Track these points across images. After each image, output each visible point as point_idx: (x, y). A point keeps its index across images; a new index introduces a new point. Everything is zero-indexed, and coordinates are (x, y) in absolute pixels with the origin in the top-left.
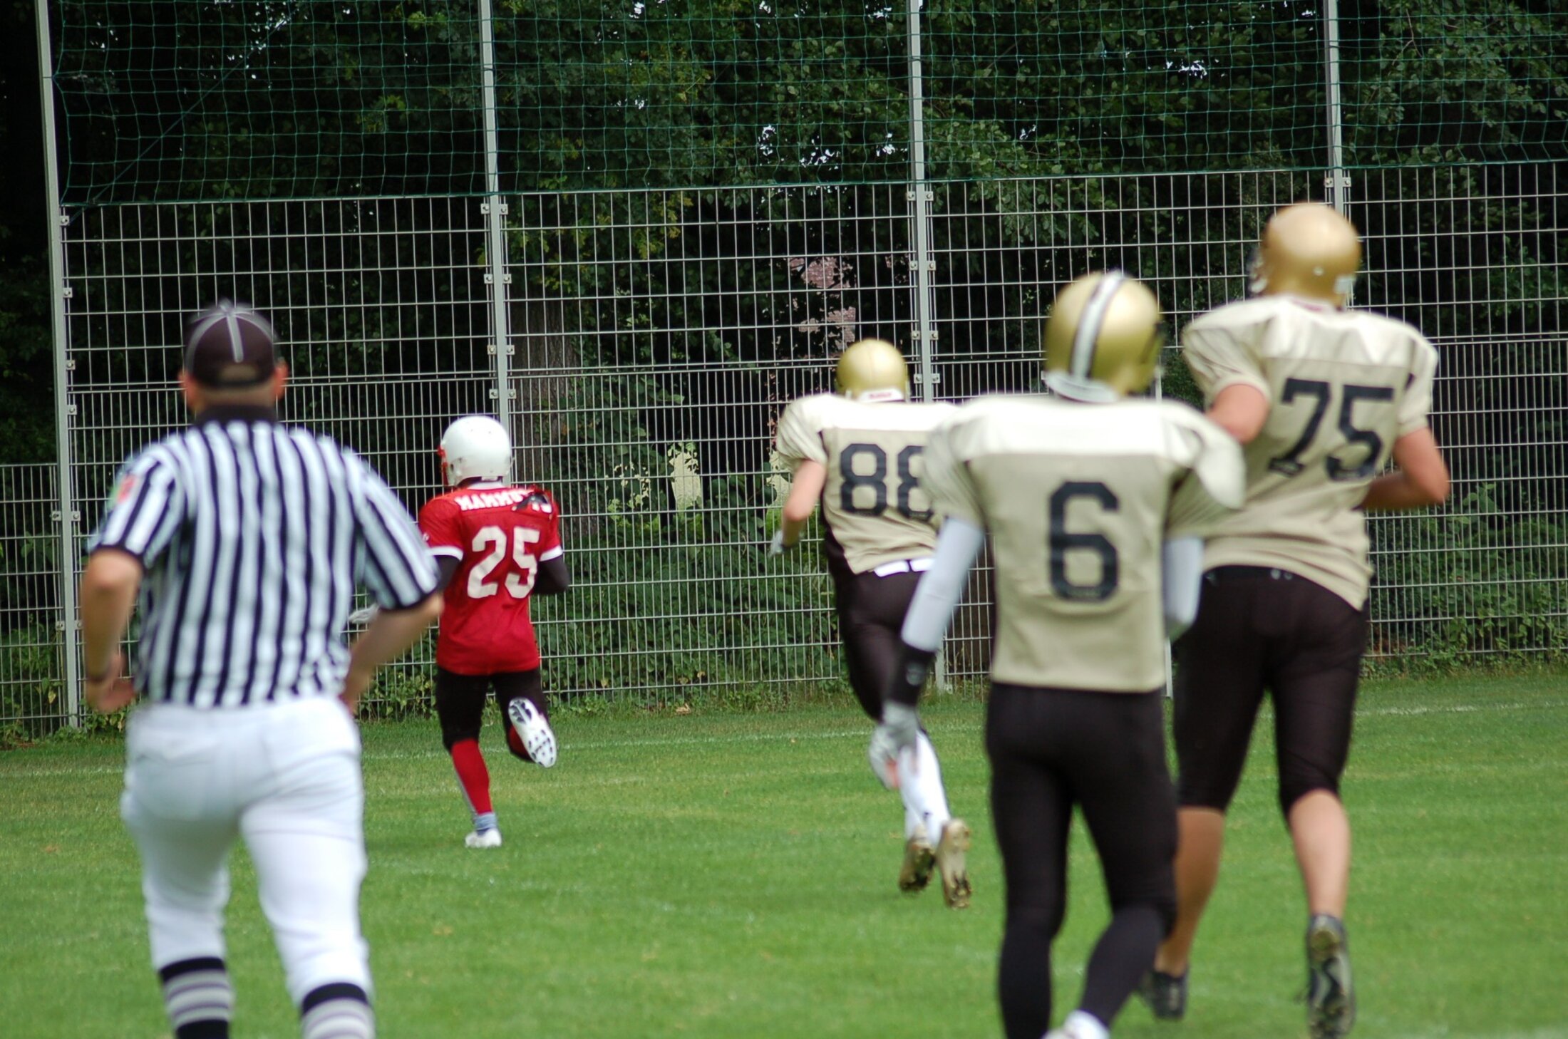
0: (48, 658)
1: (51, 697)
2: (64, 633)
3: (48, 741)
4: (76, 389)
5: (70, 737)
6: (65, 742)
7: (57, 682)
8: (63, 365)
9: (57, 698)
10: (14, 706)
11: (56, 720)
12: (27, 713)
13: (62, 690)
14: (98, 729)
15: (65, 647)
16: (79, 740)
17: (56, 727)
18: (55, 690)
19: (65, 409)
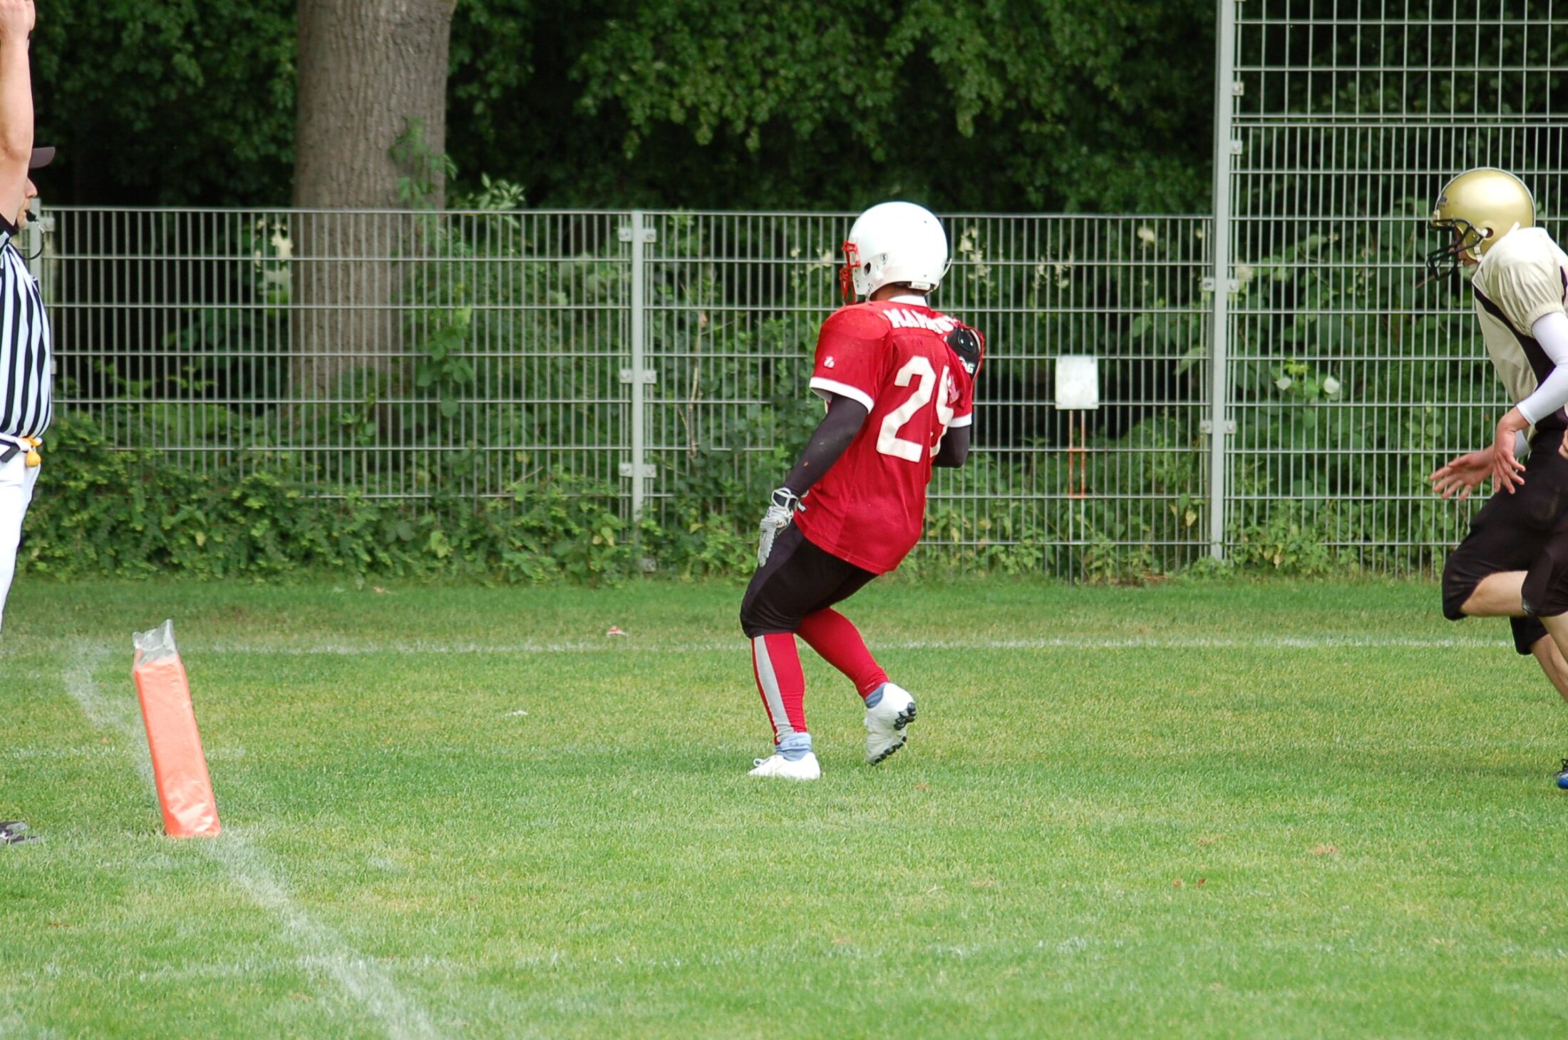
0: (1189, 467)
1: (1190, 518)
2: (1210, 436)
3: (1185, 576)
4: (1242, 120)
5: (1212, 572)
6: (1206, 579)
7: (1198, 499)
8: (1228, 88)
9: (1197, 520)
10: (1143, 527)
11: (1195, 549)
12: (1158, 536)
13: (1203, 509)
14: (1249, 561)
15: (1210, 454)
16: (1223, 576)
17: (1195, 557)
18: (1195, 509)
19: (1227, 146)
